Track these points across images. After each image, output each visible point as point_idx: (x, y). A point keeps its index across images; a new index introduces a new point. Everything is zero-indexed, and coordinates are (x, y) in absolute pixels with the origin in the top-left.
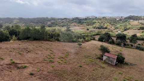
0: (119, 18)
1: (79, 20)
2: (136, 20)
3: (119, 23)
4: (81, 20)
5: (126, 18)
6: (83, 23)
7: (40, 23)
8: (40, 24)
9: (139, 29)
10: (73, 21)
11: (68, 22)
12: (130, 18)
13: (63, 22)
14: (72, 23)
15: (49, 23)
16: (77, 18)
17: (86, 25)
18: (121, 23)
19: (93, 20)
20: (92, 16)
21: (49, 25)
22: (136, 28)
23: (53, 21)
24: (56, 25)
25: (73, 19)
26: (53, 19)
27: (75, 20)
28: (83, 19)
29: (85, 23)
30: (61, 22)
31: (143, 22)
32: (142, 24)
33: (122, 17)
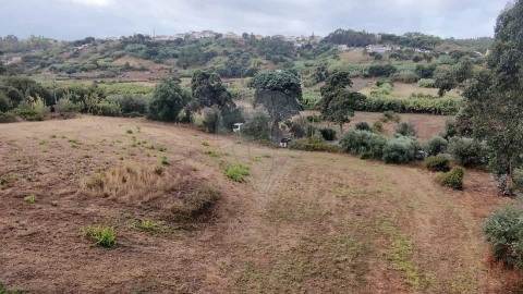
0: (303, 40)
1: (149, 45)
2: (359, 46)
3: (301, 55)
4: (156, 44)
5: (326, 40)
6: (166, 56)
9: (367, 73)
10: (122, 48)
11: (98, 55)
12: (339, 38)
13: (76, 55)
14: (120, 57)
16: (140, 36)
17: (178, 65)
18: (308, 58)
19: (207, 45)
20: (204, 32)
21: (9, 66)
22: (358, 72)
24: (43, 66)
25: (125, 42)
26: (42, 44)
27: (129, 47)
28: (168, 42)
29: (175, 56)
30: (72, 53)
31: (380, 50)
32: (378, 57)
33: (313, 37)
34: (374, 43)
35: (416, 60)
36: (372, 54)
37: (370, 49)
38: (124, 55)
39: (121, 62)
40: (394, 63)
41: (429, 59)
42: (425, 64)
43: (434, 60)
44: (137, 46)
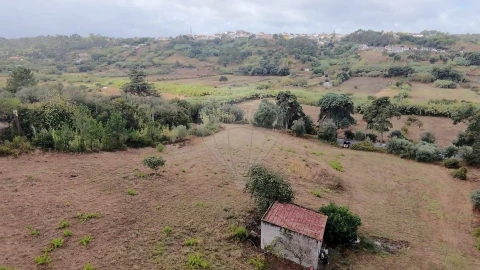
0: (325, 38)
1: (194, 45)
2: (378, 45)
3: (325, 54)
4: (199, 44)
5: (347, 39)
6: (208, 55)
7: (49, 57)
8: (50, 61)
9: (387, 73)
10: (171, 47)
11: (152, 54)
12: (360, 37)
13: (133, 54)
14: (170, 55)
15: (84, 57)
16: (186, 37)
17: (219, 62)
18: (332, 57)
19: (241, 45)
20: (238, 32)
21: (82, 63)
22: (379, 72)
23: (98, 51)
24: (109, 63)
25: (173, 43)
26: (100, 42)
27: (177, 47)
28: (208, 41)
29: (216, 55)
30: (130, 52)
31: (399, 50)
32: (397, 58)
33: (334, 35)
34: (392, 44)
35: (433, 61)
36: (392, 55)
37: (390, 49)
39: (172, 60)
40: (412, 64)
41: (445, 61)
42: (441, 66)
43: (450, 62)
44: (183, 46)
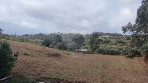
0: (85, 35)
1: (43, 36)
14: (35, 39)
16: (41, 34)
20: (58, 33)
25: (36, 35)
28: (48, 35)
31: (107, 37)
32: (106, 38)
35: (116, 39)
36: (104, 38)
37: (104, 36)
38: (36, 38)
40: (110, 40)
42: (119, 40)
43: (121, 39)
44: (40, 36)
